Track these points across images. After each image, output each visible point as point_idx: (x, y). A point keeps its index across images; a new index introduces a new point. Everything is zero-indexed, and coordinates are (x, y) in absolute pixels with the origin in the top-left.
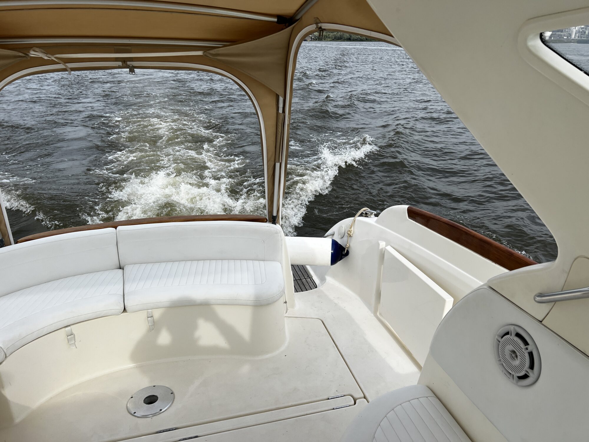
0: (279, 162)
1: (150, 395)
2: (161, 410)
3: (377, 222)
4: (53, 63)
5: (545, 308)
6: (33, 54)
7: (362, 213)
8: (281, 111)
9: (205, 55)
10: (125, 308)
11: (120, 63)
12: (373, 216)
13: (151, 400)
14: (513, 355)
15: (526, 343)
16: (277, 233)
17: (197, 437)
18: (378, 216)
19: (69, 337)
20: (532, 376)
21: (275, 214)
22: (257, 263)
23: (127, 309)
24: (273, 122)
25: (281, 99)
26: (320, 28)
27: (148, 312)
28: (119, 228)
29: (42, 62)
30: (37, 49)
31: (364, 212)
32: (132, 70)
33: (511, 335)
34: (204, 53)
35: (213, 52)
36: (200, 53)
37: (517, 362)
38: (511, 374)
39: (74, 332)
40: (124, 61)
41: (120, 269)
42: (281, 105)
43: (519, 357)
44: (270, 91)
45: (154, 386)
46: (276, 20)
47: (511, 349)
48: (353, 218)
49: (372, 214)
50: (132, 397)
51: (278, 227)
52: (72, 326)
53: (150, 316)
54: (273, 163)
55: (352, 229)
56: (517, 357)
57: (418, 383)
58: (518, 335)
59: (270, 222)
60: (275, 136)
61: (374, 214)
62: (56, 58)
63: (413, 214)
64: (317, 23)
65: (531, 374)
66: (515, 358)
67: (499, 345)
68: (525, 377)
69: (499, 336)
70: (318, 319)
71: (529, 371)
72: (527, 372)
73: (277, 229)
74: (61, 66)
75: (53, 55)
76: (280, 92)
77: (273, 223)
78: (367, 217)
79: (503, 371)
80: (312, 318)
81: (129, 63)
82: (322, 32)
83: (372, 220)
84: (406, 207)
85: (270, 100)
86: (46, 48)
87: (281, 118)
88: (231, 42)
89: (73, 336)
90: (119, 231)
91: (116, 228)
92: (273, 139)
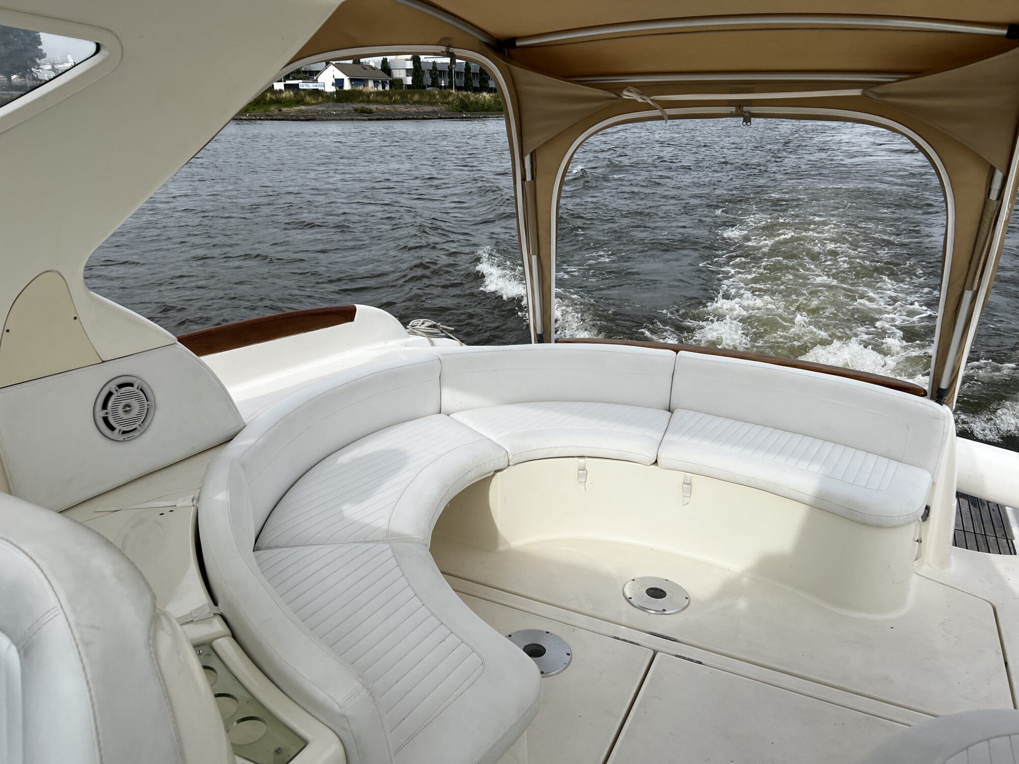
0: (972, 290)
1: (657, 587)
2: (664, 610)
4: (649, 108)
6: (626, 95)
8: (994, 196)
9: (866, 96)
10: (656, 461)
11: (733, 109)
13: (656, 593)
16: (937, 418)
17: (700, 663)
19: (580, 472)
21: (944, 385)
22: (884, 460)
23: (658, 461)
24: (973, 214)
25: (999, 175)
27: (685, 475)
28: (681, 353)
29: (635, 106)
30: (632, 89)
32: (747, 120)
34: (863, 93)
35: (879, 90)
36: (857, 92)
39: (588, 468)
40: (740, 106)
41: (669, 411)
42: (996, 185)
44: (981, 160)
45: (666, 580)
46: (1004, 32)
50: (633, 580)
52: (587, 459)
53: (688, 482)
54: (958, 290)
59: (932, 398)
60: (973, 241)
62: (652, 100)
70: (988, 602)
73: (939, 412)
74: (657, 113)
75: (649, 96)
76: (1001, 162)
77: (936, 402)
80: (974, 596)
81: (745, 109)
85: (975, 176)
86: (643, 89)
87: (992, 208)
88: (915, 73)
89: (585, 472)
90: (680, 356)
91: (677, 352)
92: (967, 246)
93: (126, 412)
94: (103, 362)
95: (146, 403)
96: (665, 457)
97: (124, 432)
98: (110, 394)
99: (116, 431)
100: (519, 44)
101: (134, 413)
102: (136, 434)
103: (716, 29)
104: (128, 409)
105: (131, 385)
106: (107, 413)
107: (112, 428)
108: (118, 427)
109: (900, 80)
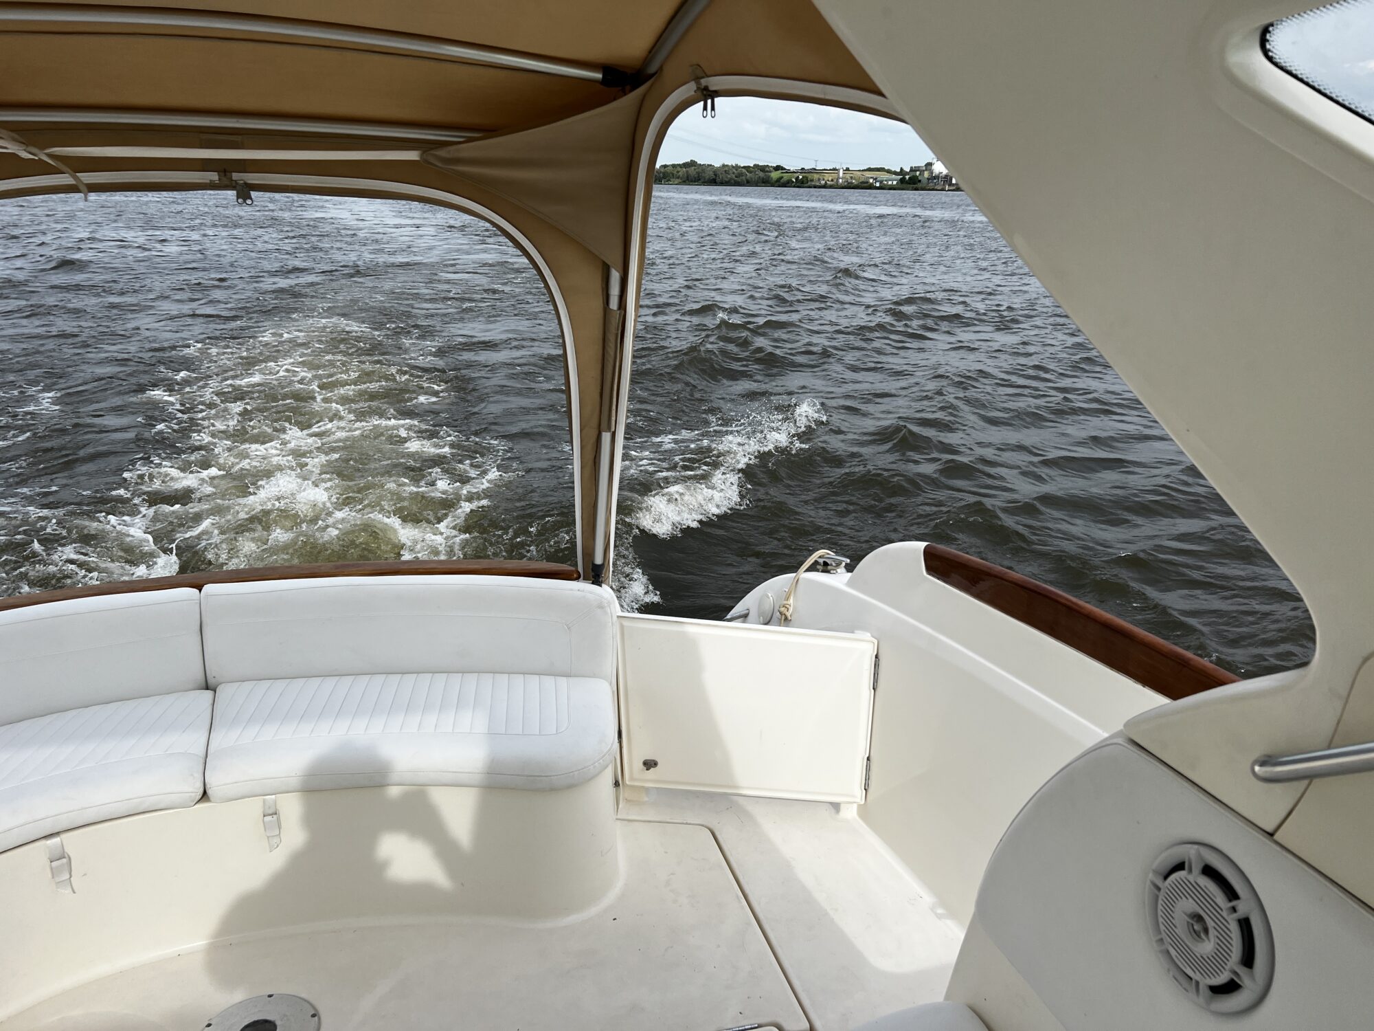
0: (610, 431)
1: (256, 1019)
3: (850, 584)
4: (47, 170)
5: (1281, 797)
7: (816, 563)
8: (614, 304)
9: (429, 161)
10: (205, 792)
11: (214, 176)
12: (842, 570)
14: (1197, 927)
15: (1232, 894)
16: (601, 607)
18: (852, 571)
19: (55, 864)
20: (1250, 985)
21: (599, 560)
22: (549, 681)
23: (209, 792)
24: (594, 331)
25: (615, 276)
26: (706, 88)
27: (264, 800)
28: (208, 588)
30: (3, 133)
31: (821, 561)
32: (244, 193)
33: (1190, 871)
34: (421, 156)
35: (442, 153)
36: (413, 155)
37: (1207, 947)
38: (1191, 979)
39: (69, 850)
40: (225, 171)
41: (207, 688)
42: (615, 291)
43: (1212, 932)
44: (591, 256)
45: (270, 996)
46: (599, 76)
47: (1190, 911)
48: (793, 575)
49: (838, 565)
50: (209, 1025)
51: (605, 592)
52: (64, 836)
53: (270, 812)
54: (594, 433)
55: (791, 601)
56: (1206, 931)
57: (947, 997)
58: (1209, 871)
59: (585, 579)
60: (599, 366)
61: (844, 564)
62: (50, 156)
63: (938, 565)
64: (697, 79)
65: (1245, 979)
66: (1203, 935)
67: (1157, 897)
68: (1231, 987)
69: (1155, 872)
70: (702, 825)
71: (1242, 971)
72: (1235, 973)
73: (602, 597)
74: (65, 179)
75: (42, 148)
76: (614, 258)
77: (593, 583)
78: (828, 572)
79: (1169, 970)
80: (687, 824)
81: (235, 176)
82: (709, 102)
83: (839, 579)
84: (922, 545)
85: (588, 278)
86: (27, 134)
87: (615, 321)
88: (490, 131)
89: (64, 860)
90: (207, 596)
91: (200, 588)
92: (595, 372)
96: (216, 782)
109: (470, 140)
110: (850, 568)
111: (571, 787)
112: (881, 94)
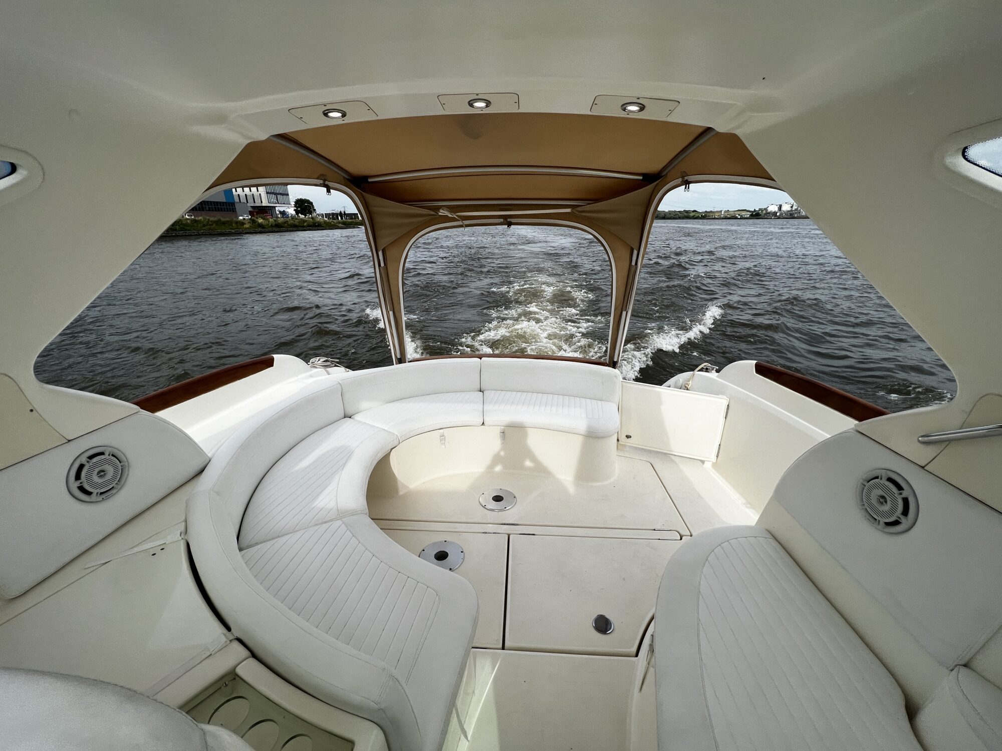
1: (498, 495)
2: (505, 508)
3: (717, 377)
4: (454, 220)
5: (930, 451)
6: (442, 212)
7: (702, 368)
8: (633, 263)
9: (573, 212)
10: (483, 422)
11: (502, 220)
12: (714, 371)
13: (498, 499)
14: (881, 500)
15: (900, 488)
16: (616, 377)
17: (534, 535)
18: (718, 372)
19: (441, 438)
20: (905, 523)
21: (615, 360)
22: (594, 402)
23: (485, 423)
24: (624, 272)
25: (635, 252)
26: (687, 180)
27: (501, 428)
28: (483, 359)
29: (446, 219)
30: (445, 209)
31: (705, 367)
32: (509, 226)
33: (881, 479)
34: (571, 210)
35: (579, 209)
36: (568, 210)
37: (886, 508)
38: (876, 519)
39: (445, 435)
40: (506, 218)
41: (481, 391)
42: (634, 258)
43: (889, 502)
44: (626, 245)
45: (501, 489)
46: (641, 178)
47: (879, 494)
48: (692, 372)
49: (713, 369)
50: (483, 494)
51: (616, 371)
52: (444, 429)
53: (503, 431)
54: (620, 311)
55: (690, 382)
56: (886, 502)
57: (756, 525)
58: (890, 480)
59: (610, 366)
60: (625, 286)
61: (715, 369)
62: (457, 216)
63: (761, 370)
64: (683, 177)
65: (903, 519)
66: (884, 503)
67: (864, 488)
68: (896, 523)
69: (864, 480)
70: (648, 461)
71: (902, 517)
72: (899, 518)
73: (615, 374)
74: (460, 223)
75: (455, 213)
76: (635, 246)
77: (612, 368)
78: (708, 372)
79: (865, 516)
80: (641, 460)
81: (509, 220)
82: (687, 185)
83: (713, 375)
84: (755, 362)
85: (625, 253)
86: (452, 209)
87: (633, 269)
88: (596, 200)
89: (444, 437)
90: (483, 361)
91: (481, 359)
92: (622, 289)
93: (101, 477)
94: (69, 441)
95: (119, 465)
96: (487, 420)
97: (101, 493)
98: (81, 467)
99: (94, 494)
100: (370, 180)
101: (109, 476)
102: (114, 491)
103: (505, 173)
104: (102, 474)
105: (102, 454)
106: (81, 483)
107: (89, 493)
108: (95, 491)
109: (589, 204)
110: (718, 371)
111: (603, 437)
112: (774, 180)
